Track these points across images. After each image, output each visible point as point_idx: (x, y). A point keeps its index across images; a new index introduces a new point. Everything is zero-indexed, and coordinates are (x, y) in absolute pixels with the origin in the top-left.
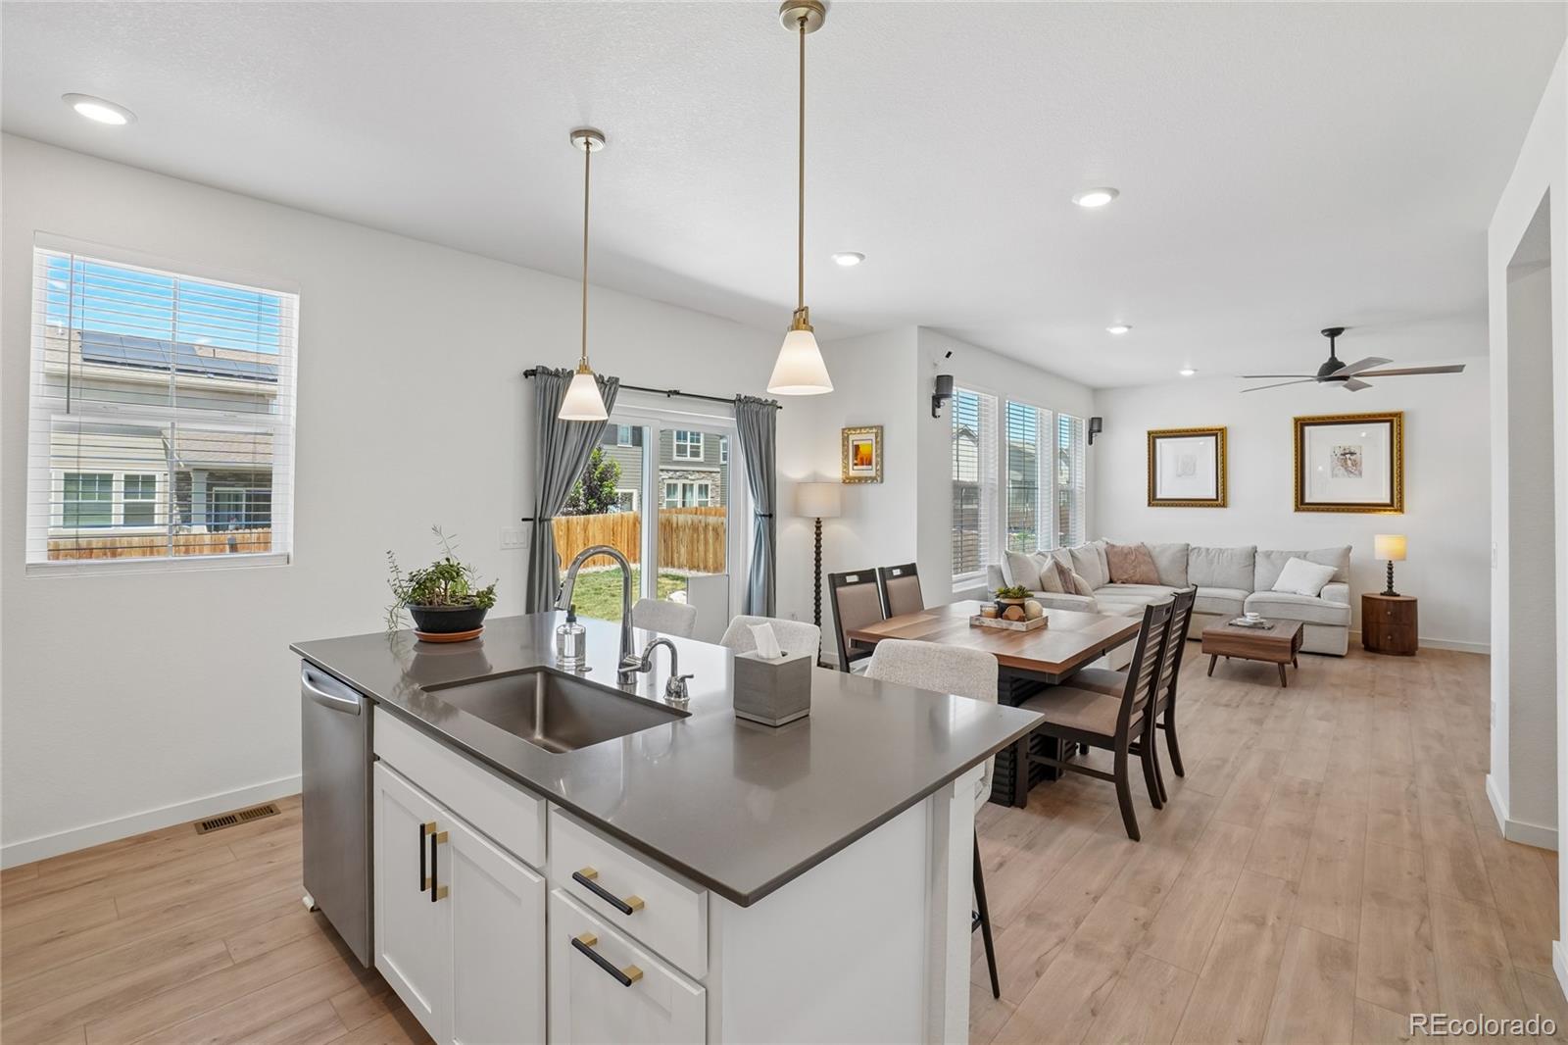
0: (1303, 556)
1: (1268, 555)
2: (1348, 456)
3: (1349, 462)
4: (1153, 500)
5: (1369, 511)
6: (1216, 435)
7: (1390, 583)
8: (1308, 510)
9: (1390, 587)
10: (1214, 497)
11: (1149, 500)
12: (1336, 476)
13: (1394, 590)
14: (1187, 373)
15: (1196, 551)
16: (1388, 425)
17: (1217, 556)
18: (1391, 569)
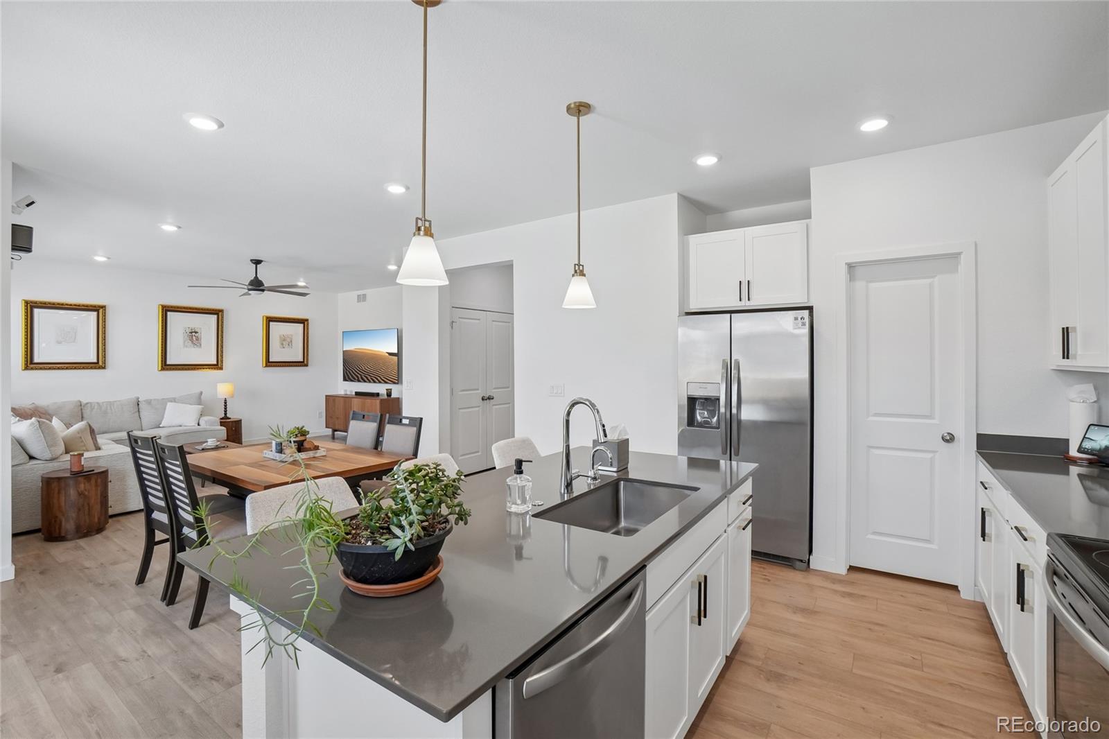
0: (174, 400)
1: (149, 402)
2: (194, 334)
3: (194, 337)
4: (30, 364)
6: (98, 311)
7: (226, 411)
8: (170, 369)
9: (226, 414)
10: (95, 361)
11: (26, 364)
12: (187, 347)
13: (228, 415)
14: (100, 259)
16: (216, 316)
17: (109, 408)
18: (226, 403)
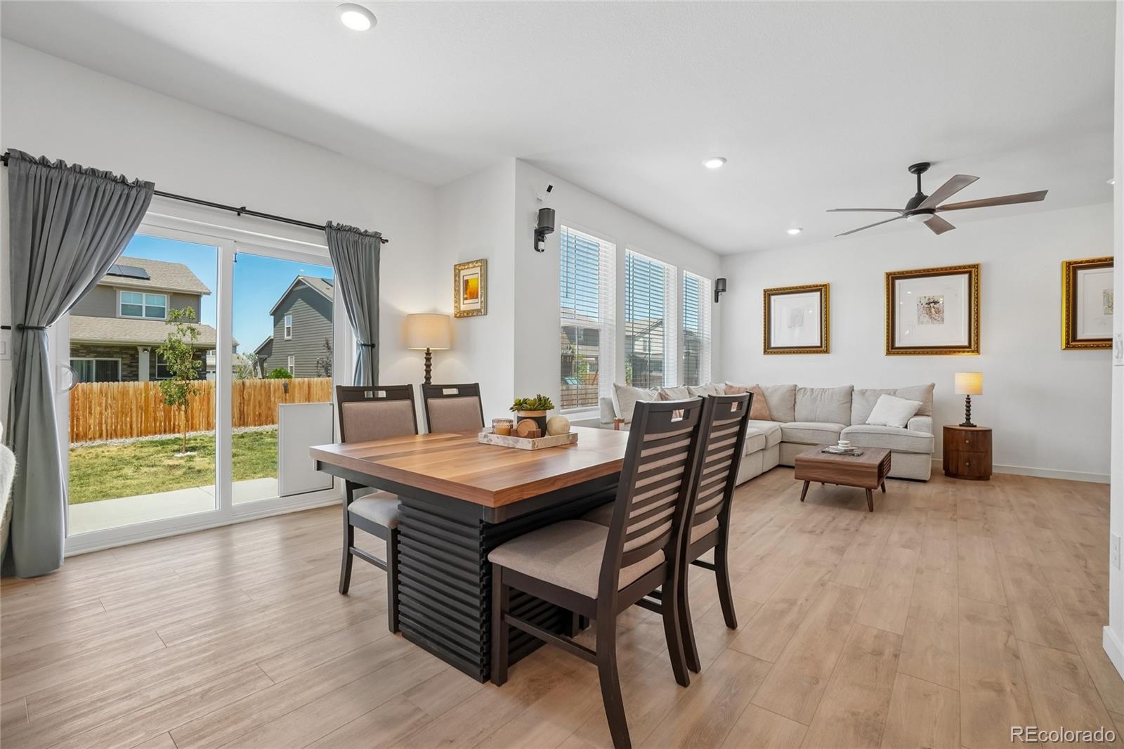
0: (893, 393)
1: (863, 393)
2: (932, 305)
3: (933, 310)
4: (768, 349)
5: (950, 353)
6: (821, 290)
7: (968, 415)
8: (898, 354)
9: (968, 419)
10: (819, 345)
11: (765, 349)
12: (922, 323)
13: (972, 421)
14: (794, 232)
15: (803, 390)
16: (966, 276)
17: (820, 395)
18: (968, 402)
